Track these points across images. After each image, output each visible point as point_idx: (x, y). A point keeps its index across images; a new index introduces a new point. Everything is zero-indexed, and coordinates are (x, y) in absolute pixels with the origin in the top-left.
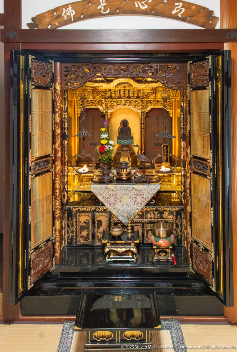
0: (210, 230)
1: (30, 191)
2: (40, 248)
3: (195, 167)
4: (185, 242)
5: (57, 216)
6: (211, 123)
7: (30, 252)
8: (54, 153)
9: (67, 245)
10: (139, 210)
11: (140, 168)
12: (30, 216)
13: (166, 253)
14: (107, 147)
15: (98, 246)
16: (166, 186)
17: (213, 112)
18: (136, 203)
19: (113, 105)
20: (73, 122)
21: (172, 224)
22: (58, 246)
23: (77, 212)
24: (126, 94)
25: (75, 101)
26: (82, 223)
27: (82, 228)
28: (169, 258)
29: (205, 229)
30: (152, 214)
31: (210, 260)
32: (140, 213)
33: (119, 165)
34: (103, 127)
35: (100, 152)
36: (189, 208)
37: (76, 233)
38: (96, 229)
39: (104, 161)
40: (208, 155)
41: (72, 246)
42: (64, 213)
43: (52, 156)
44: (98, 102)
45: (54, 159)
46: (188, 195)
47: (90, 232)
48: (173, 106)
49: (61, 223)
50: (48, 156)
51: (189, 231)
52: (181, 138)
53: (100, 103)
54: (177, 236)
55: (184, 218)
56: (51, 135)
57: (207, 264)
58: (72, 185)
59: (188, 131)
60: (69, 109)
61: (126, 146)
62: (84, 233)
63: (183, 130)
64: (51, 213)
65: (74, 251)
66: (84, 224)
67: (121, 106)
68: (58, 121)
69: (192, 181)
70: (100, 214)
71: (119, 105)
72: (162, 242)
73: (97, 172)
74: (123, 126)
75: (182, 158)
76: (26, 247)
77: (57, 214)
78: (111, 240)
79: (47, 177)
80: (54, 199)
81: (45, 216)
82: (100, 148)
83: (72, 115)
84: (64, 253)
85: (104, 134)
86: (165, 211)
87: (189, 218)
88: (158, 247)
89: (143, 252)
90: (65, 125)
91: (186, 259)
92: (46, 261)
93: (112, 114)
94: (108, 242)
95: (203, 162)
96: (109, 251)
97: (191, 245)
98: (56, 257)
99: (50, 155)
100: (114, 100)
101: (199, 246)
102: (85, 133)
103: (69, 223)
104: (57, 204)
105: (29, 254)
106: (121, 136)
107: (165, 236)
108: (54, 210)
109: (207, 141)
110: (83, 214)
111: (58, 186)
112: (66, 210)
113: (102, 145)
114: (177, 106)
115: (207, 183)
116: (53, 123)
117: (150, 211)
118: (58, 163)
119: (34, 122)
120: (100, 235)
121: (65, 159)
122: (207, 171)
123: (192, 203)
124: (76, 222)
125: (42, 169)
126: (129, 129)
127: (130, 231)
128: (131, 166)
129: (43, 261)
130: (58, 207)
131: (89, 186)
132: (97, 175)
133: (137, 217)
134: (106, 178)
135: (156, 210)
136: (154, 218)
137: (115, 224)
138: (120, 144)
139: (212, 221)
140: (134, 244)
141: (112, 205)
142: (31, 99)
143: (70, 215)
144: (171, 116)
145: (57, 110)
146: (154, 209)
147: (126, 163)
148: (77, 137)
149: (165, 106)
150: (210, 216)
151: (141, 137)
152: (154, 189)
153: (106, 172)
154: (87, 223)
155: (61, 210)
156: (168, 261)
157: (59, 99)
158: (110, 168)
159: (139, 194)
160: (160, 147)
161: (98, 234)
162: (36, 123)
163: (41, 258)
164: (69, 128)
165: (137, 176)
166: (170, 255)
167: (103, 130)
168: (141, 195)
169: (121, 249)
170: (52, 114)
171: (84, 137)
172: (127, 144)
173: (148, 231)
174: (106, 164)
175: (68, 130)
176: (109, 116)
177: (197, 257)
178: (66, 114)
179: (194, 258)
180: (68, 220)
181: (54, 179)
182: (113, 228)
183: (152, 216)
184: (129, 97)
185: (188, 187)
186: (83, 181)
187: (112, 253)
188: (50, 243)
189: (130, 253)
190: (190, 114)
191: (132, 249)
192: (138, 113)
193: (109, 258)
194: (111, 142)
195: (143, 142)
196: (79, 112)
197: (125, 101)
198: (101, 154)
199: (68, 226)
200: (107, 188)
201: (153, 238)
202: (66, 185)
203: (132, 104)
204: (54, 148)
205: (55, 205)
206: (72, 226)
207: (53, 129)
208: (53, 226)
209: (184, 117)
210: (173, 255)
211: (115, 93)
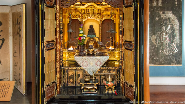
0: (133, 76)
1: (45, 57)
2: (50, 85)
3: (126, 46)
4: (121, 84)
5: (58, 71)
6: (134, 23)
7: (45, 87)
8: (56, 40)
9: (62, 86)
10: (99, 69)
11: (99, 49)
12: (45, 70)
13: (112, 89)
14: (82, 38)
15: (78, 87)
16: (112, 58)
17: (135, 18)
18: (97, 66)
19: (85, 17)
20: (65, 26)
21: (115, 76)
22: (59, 86)
23: (67, 70)
24: (92, 11)
25: (66, 15)
26: (70, 75)
27: (70, 78)
28: (113, 92)
29: (131, 76)
30: (105, 71)
31: (133, 91)
32: (99, 71)
33: (88, 47)
34: (81, 28)
35: (79, 40)
36: (123, 67)
37: (67, 80)
38: (77, 78)
39: (81, 45)
40: (133, 40)
41: (65, 87)
42: (61, 70)
43: (55, 41)
44: (78, 16)
45: (56, 42)
46: (123, 60)
47: (74, 80)
48: (116, 18)
49: (60, 74)
50: (53, 41)
51: (123, 78)
52: (120, 33)
53: (79, 16)
54: (118, 82)
55: (121, 73)
56: (54, 31)
57: (132, 93)
58: (65, 58)
59: (123, 29)
60: (63, 20)
61: (92, 38)
62: (71, 80)
63: (121, 29)
64: (55, 69)
65: (66, 89)
66: (71, 76)
67: (89, 18)
68: (58, 24)
69: (125, 53)
70: (79, 71)
71: (88, 17)
72: (110, 84)
73: (77, 51)
74: (91, 28)
75: (120, 43)
76: (43, 84)
77: (58, 70)
78: (85, 83)
79: (53, 51)
80: (56, 63)
81: (52, 70)
82: (79, 38)
83: (65, 23)
84: (61, 90)
85: (81, 31)
86: (112, 69)
87: (123, 72)
88: (108, 86)
89: (101, 90)
90: (61, 27)
91: (122, 93)
92: (53, 92)
93: (85, 22)
94: (83, 84)
95: (130, 43)
96: (84, 88)
97: (124, 85)
98: (57, 91)
99: (54, 41)
100: (86, 14)
101: (128, 85)
102: (71, 30)
103: (64, 75)
104: (58, 65)
105: (45, 88)
106: (89, 33)
107: (111, 81)
108: (56, 67)
109: (132, 33)
110: (71, 71)
111: (58, 56)
112: (62, 69)
113: (80, 36)
114: (118, 18)
115: (132, 54)
116: (56, 25)
117: (104, 69)
118: (58, 45)
119: (46, 24)
120: (79, 81)
121: (61, 43)
122: (132, 48)
123: (125, 64)
124: (67, 75)
125: (50, 47)
126: (94, 30)
127: (94, 79)
128: (95, 48)
129: (51, 92)
130: (58, 66)
131: (73, 58)
132: (77, 53)
133: (98, 72)
134: (82, 53)
135: (107, 69)
136: (106, 73)
137: (87, 76)
138: (89, 37)
139: (134, 71)
140: (96, 85)
141: (85, 66)
142: (45, 12)
143: (64, 71)
144: (115, 23)
145: (57, 18)
146: (106, 68)
147: (92, 46)
148: (67, 33)
149: (112, 18)
150: (133, 69)
151: (100, 33)
152: (106, 59)
153: (82, 50)
154: (72, 75)
155: (60, 68)
156: (112, 93)
157: (58, 13)
158: (84, 49)
159: (98, 61)
160: (109, 39)
161: (78, 81)
162: (47, 24)
163: (50, 91)
164: (63, 28)
165: (98, 52)
166: (113, 90)
167: (80, 29)
168: (99, 62)
169: (89, 87)
170: (55, 20)
171: (71, 32)
172: (92, 37)
173: (103, 79)
174: (82, 46)
175: (63, 29)
176: (83, 23)
177: (127, 90)
178: (62, 21)
179: (126, 91)
180: (63, 74)
181: (56, 52)
182: (86, 77)
183: (105, 72)
184: (94, 13)
185: (123, 56)
186: (70, 56)
187: (85, 89)
188: (54, 84)
189: (94, 89)
190: (124, 20)
191: (95, 87)
192: (98, 21)
193: (83, 91)
194: (84, 35)
195: (101, 36)
196: (68, 21)
197: (92, 15)
198: (79, 41)
199: (63, 77)
200: (82, 58)
201: (105, 82)
202: (62, 57)
203: (95, 17)
204: (56, 37)
205: (57, 65)
206: (65, 77)
207: (55, 28)
208: (56, 76)
209: (121, 22)
210: (115, 90)
211: (86, 11)
